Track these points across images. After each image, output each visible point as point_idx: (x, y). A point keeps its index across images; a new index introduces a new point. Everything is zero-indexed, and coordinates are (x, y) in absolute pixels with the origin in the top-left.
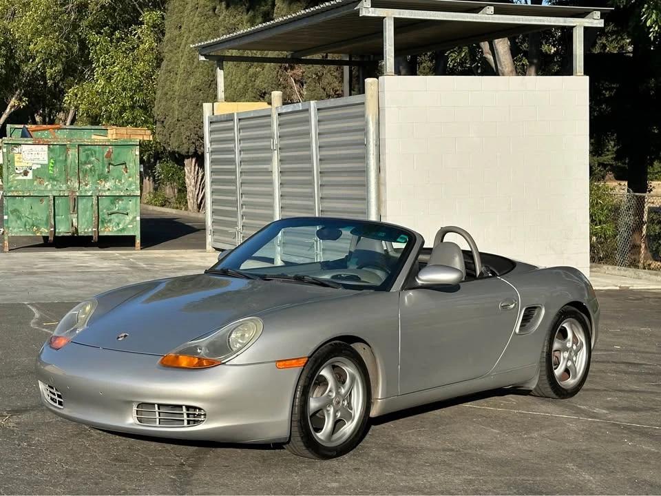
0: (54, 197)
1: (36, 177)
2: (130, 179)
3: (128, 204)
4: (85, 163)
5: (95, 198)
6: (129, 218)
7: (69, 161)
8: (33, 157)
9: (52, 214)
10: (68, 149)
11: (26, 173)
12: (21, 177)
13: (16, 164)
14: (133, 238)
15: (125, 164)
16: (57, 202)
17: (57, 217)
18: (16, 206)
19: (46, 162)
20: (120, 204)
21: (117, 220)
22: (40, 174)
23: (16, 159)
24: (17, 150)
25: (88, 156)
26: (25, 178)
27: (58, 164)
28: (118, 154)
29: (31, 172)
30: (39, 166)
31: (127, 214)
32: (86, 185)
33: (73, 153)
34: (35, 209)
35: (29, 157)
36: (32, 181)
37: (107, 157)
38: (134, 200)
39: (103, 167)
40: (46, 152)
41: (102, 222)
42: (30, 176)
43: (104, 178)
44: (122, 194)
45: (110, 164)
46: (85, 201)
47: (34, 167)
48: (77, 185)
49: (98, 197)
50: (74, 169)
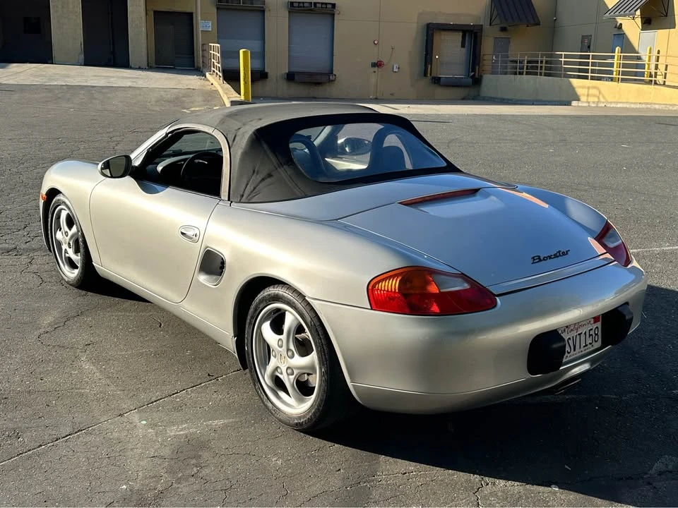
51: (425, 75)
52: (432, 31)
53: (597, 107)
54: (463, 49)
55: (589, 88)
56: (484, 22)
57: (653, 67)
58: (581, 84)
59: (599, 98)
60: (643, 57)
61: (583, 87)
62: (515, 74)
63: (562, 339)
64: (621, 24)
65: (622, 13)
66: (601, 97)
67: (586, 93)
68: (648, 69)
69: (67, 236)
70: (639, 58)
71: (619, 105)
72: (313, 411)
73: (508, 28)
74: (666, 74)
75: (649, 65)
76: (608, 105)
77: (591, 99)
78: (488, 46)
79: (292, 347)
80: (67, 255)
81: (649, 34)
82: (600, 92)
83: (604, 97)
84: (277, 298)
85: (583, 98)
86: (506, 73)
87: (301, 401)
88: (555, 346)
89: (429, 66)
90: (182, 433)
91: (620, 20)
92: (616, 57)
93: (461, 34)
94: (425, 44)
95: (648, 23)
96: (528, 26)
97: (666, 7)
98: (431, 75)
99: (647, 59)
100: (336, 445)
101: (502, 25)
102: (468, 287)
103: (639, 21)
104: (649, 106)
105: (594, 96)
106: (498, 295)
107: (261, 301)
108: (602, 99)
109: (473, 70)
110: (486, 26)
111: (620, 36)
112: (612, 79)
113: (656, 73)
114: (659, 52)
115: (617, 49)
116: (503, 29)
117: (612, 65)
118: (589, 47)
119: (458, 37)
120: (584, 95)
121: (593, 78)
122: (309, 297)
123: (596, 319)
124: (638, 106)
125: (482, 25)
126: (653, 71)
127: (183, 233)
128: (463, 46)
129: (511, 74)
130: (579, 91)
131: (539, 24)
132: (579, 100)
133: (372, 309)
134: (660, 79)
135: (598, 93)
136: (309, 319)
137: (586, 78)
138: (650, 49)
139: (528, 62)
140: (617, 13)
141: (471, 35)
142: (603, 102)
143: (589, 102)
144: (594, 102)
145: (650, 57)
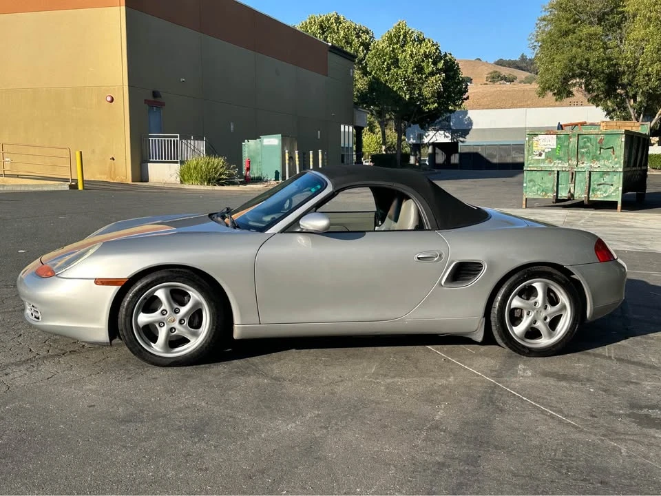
0: (558, 172)
1: (547, 157)
2: (616, 159)
3: (613, 178)
4: (583, 148)
5: (587, 173)
6: (613, 188)
7: (570, 146)
8: (546, 143)
9: (556, 184)
10: (570, 137)
11: (540, 155)
12: (537, 158)
13: (534, 148)
14: (616, 203)
15: (612, 148)
16: (560, 175)
17: (560, 186)
18: (532, 177)
19: (555, 147)
20: (607, 179)
21: (604, 190)
22: (551, 156)
23: (534, 145)
24: (535, 138)
25: (585, 142)
26: (540, 158)
27: (563, 149)
28: (608, 141)
29: (544, 154)
30: (550, 150)
31: (612, 185)
32: (583, 163)
33: (574, 140)
34: (545, 179)
35: (544, 143)
36: (543, 161)
37: (599, 143)
38: (618, 174)
39: (597, 150)
40: (555, 140)
41: (593, 191)
42: (543, 157)
43: (596, 158)
44: (608, 170)
45: (601, 148)
46: (580, 175)
47: (546, 150)
48: (575, 163)
49: (590, 172)
50: (574, 150)
79: (546, 302)
80: (172, 334)
87: (552, 334)
122: (567, 266)
127: (420, 258)
133: (600, 262)
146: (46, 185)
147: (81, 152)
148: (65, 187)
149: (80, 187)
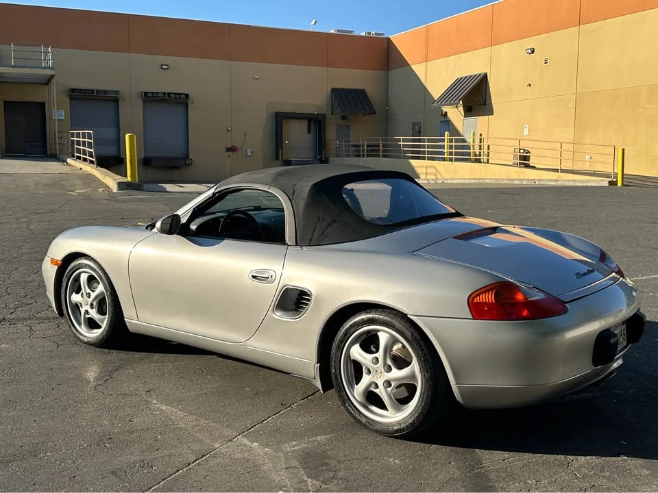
51: (277, 158)
52: (280, 119)
53: (436, 183)
54: (309, 135)
55: (426, 167)
56: (325, 110)
57: (477, 147)
58: (419, 164)
59: (436, 175)
60: (468, 140)
61: (423, 167)
62: (359, 156)
63: (615, 335)
64: (446, 112)
65: (448, 102)
66: (438, 175)
67: (425, 172)
68: (474, 149)
69: (89, 297)
70: (464, 141)
71: (455, 182)
72: (416, 415)
73: (348, 117)
74: (488, 152)
75: (473, 146)
76: (446, 182)
77: (429, 177)
78: (331, 133)
79: (389, 362)
80: (87, 316)
81: (471, 120)
82: (437, 170)
83: (441, 175)
84: (371, 321)
85: (422, 177)
86: (349, 156)
87: (398, 410)
88: (612, 341)
89: (280, 150)
90: (296, 448)
91: (445, 109)
92: (446, 140)
93: (307, 121)
94: (275, 131)
95: (469, 111)
96: (365, 115)
97: (484, 96)
98: (282, 158)
99: (472, 142)
100: (434, 446)
101: (342, 114)
102: (544, 297)
103: (461, 109)
104: (481, 181)
105: (432, 174)
106: (567, 302)
107: (351, 326)
108: (439, 177)
109: (320, 154)
110: (329, 115)
111: (447, 123)
112: (444, 159)
113: (480, 152)
114: (481, 135)
115: (446, 133)
116: (344, 118)
117: (443, 147)
118: (420, 132)
119: (304, 124)
120: (423, 173)
121: (430, 159)
122: (411, 315)
123: (623, 323)
124: (472, 181)
125: (325, 114)
126: (477, 151)
127: (254, 277)
128: (309, 132)
129: (353, 157)
130: (419, 170)
131: (375, 113)
132: (419, 178)
133: (474, 319)
134: (484, 158)
135: (435, 172)
136: (409, 335)
137: (424, 158)
138: (474, 133)
139: (368, 146)
140: (444, 102)
141: (316, 122)
142: (441, 180)
143: (428, 180)
144: (433, 180)
145: (474, 139)
146: (593, 181)
147: (623, 150)
148: (605, 182)
149: (619, 184)
